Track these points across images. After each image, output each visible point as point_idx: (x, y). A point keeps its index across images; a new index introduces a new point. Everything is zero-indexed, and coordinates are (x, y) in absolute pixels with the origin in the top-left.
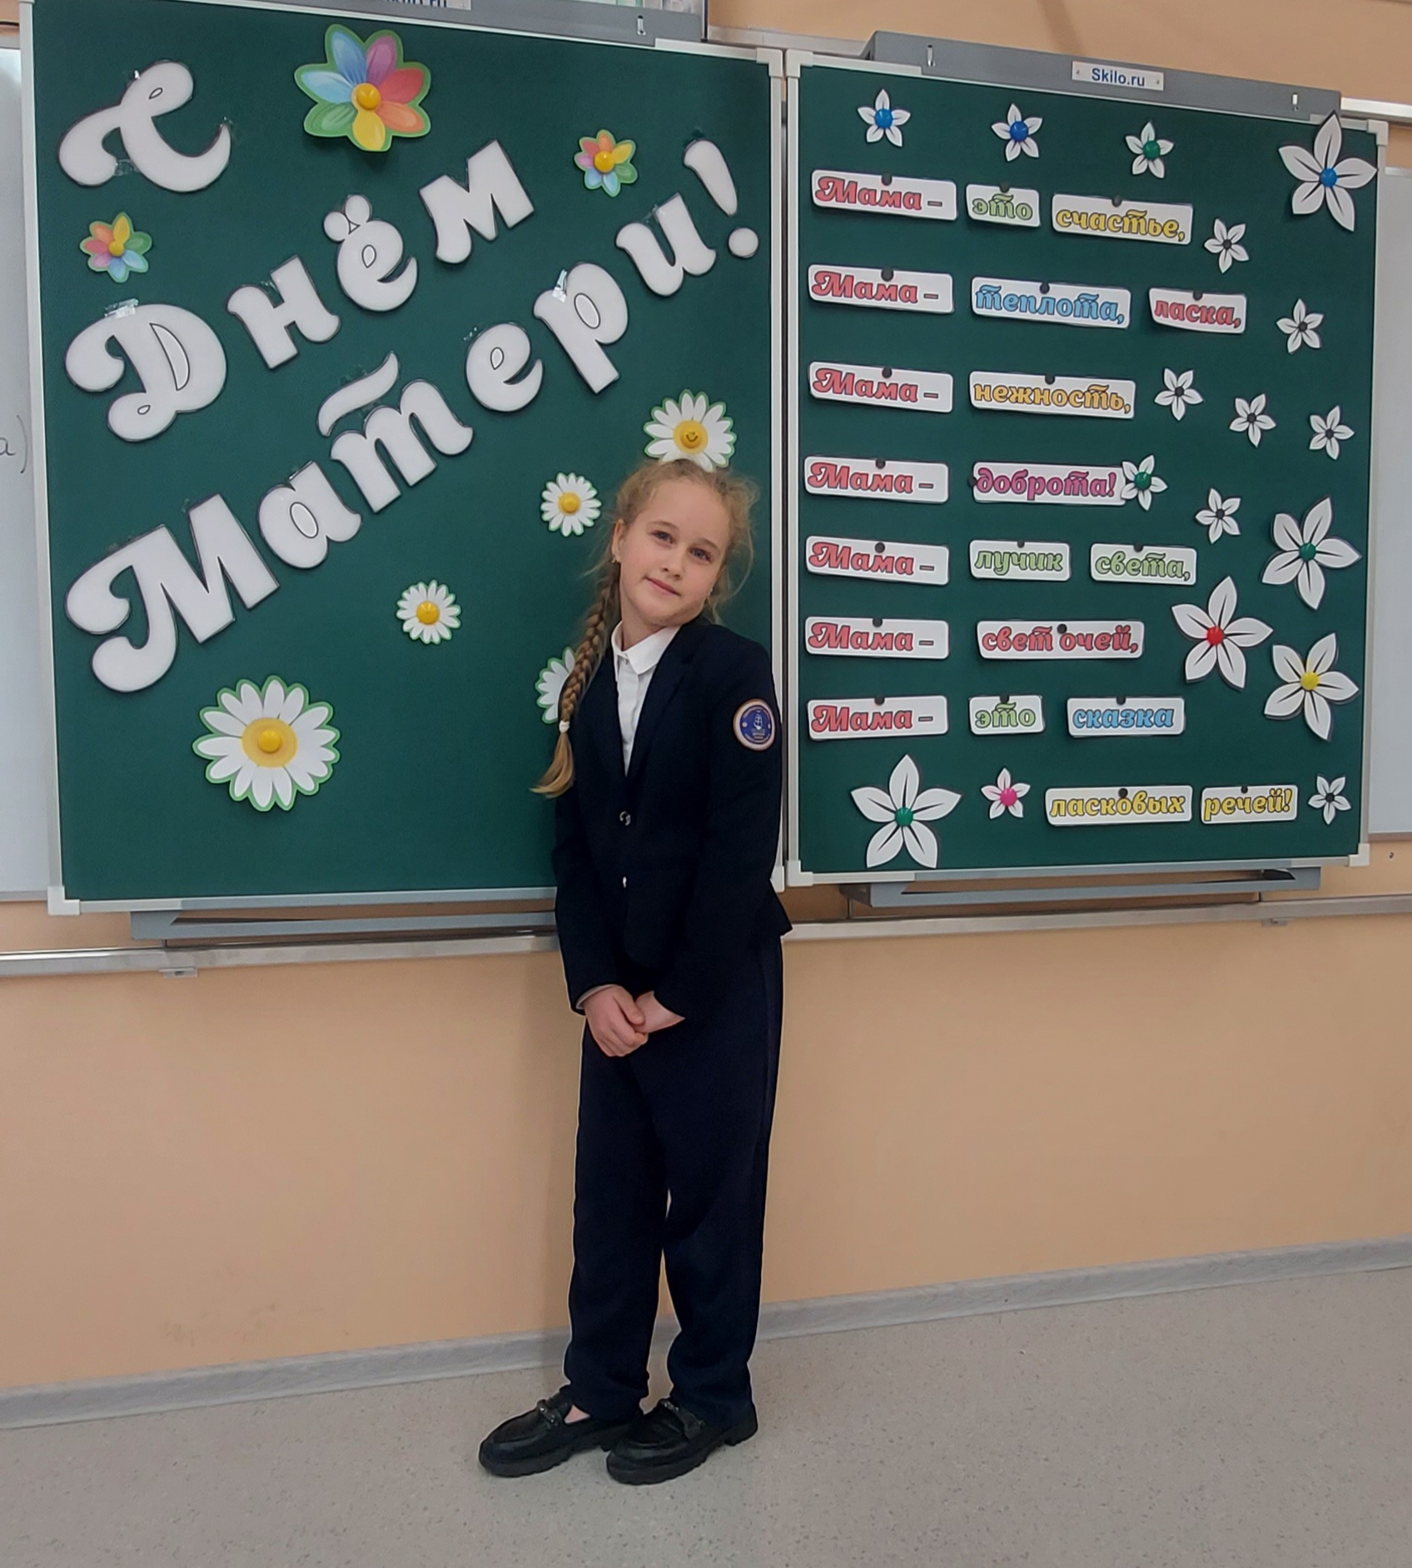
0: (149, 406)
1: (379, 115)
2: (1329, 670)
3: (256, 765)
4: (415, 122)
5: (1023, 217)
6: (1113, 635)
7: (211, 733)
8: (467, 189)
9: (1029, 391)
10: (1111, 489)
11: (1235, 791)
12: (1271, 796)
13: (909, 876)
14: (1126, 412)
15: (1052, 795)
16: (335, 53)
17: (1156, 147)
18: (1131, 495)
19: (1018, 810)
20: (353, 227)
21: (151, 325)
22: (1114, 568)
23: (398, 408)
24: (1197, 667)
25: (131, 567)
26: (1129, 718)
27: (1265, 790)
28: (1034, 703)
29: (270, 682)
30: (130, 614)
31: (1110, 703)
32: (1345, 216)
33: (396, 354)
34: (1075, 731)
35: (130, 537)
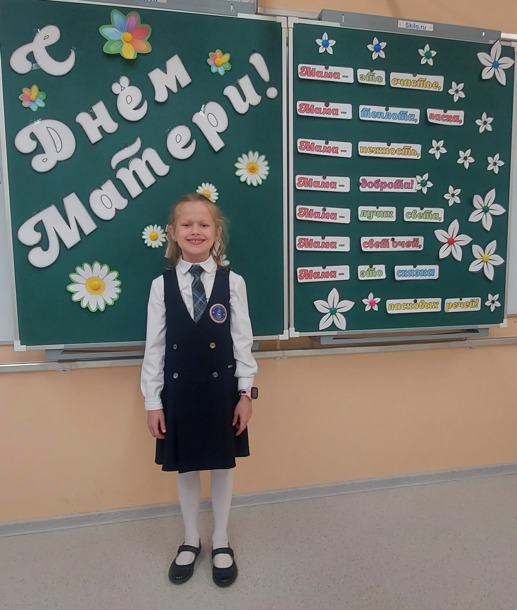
0: (47, 159)
1: (132, 45)
2: (493, 254)
3: (90, 295)
4: (145, 47)
5: (379, 82)
6: (412, 242)
7: (73, 282)
8: (166, 73)
9: (381, 149)
10: (412, 186)
11: (457, 300)
12: (471, 301)
13: (335, 333)
14: (418, 157)
15: (389, 302)
16: (114, 21)
17: (430, 54)
18: (419, 189)
19: (376, 308)
20: (123, 88)
21: (47, 127)
22: (412, 216)
23: (141, 158)
24: (443, 253)
25: (42, 220)
26: (418, 273)
27: (468, 299)
28: (382, 267)
29: (95, 263)
30: (42, 238)
31: (411, 267)
32: (502, 80)
33: (140, 138)
34: (397, 278)
35: (41, 209)
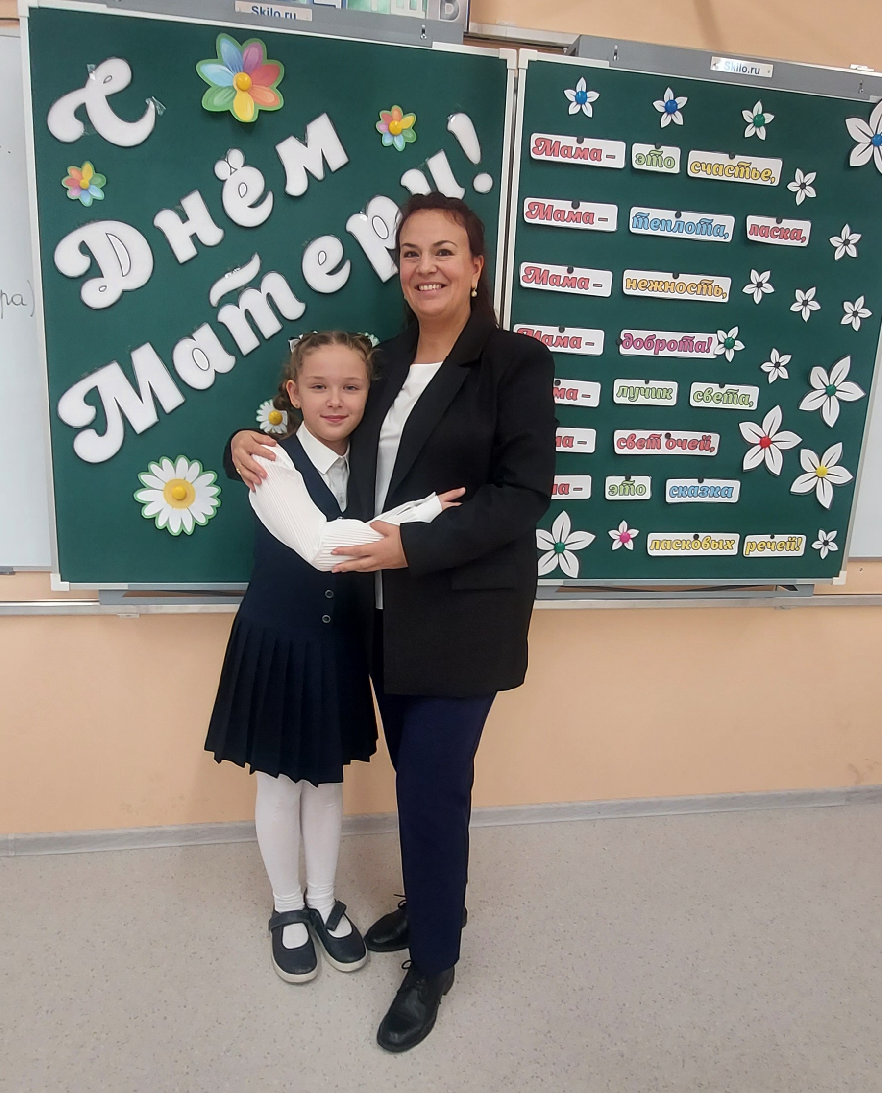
0: (106, 287)
1: (251, 95)
2: (835, 465)
3: (171, 507)
4: (273, 100)
5: (669, 167)
6: (699, 441)
7: (145, 487)
8: (306, 145)
9: (661, 283)
10: (708, 348)
11: (767, 538)
12: (789, 541)
13: (560, 582)
14: (723, 298)
15: (652, 536)
16: (222, 51)
17: (762, 118)
18: (721, 352)
19: (630, 546)
20: (233, 170)
21: (107, 234)
22: (705, 399)
23: (259, 289)
24: (750, 462)
25: (96, 387)
26: (704, 492)
27: (785, 538)
28: (646, 481)
29: (179, 458)
30: (96, 415)
31: (694, 482)
33: (258, 255)
34: (669, 499)
35: (95, 368)
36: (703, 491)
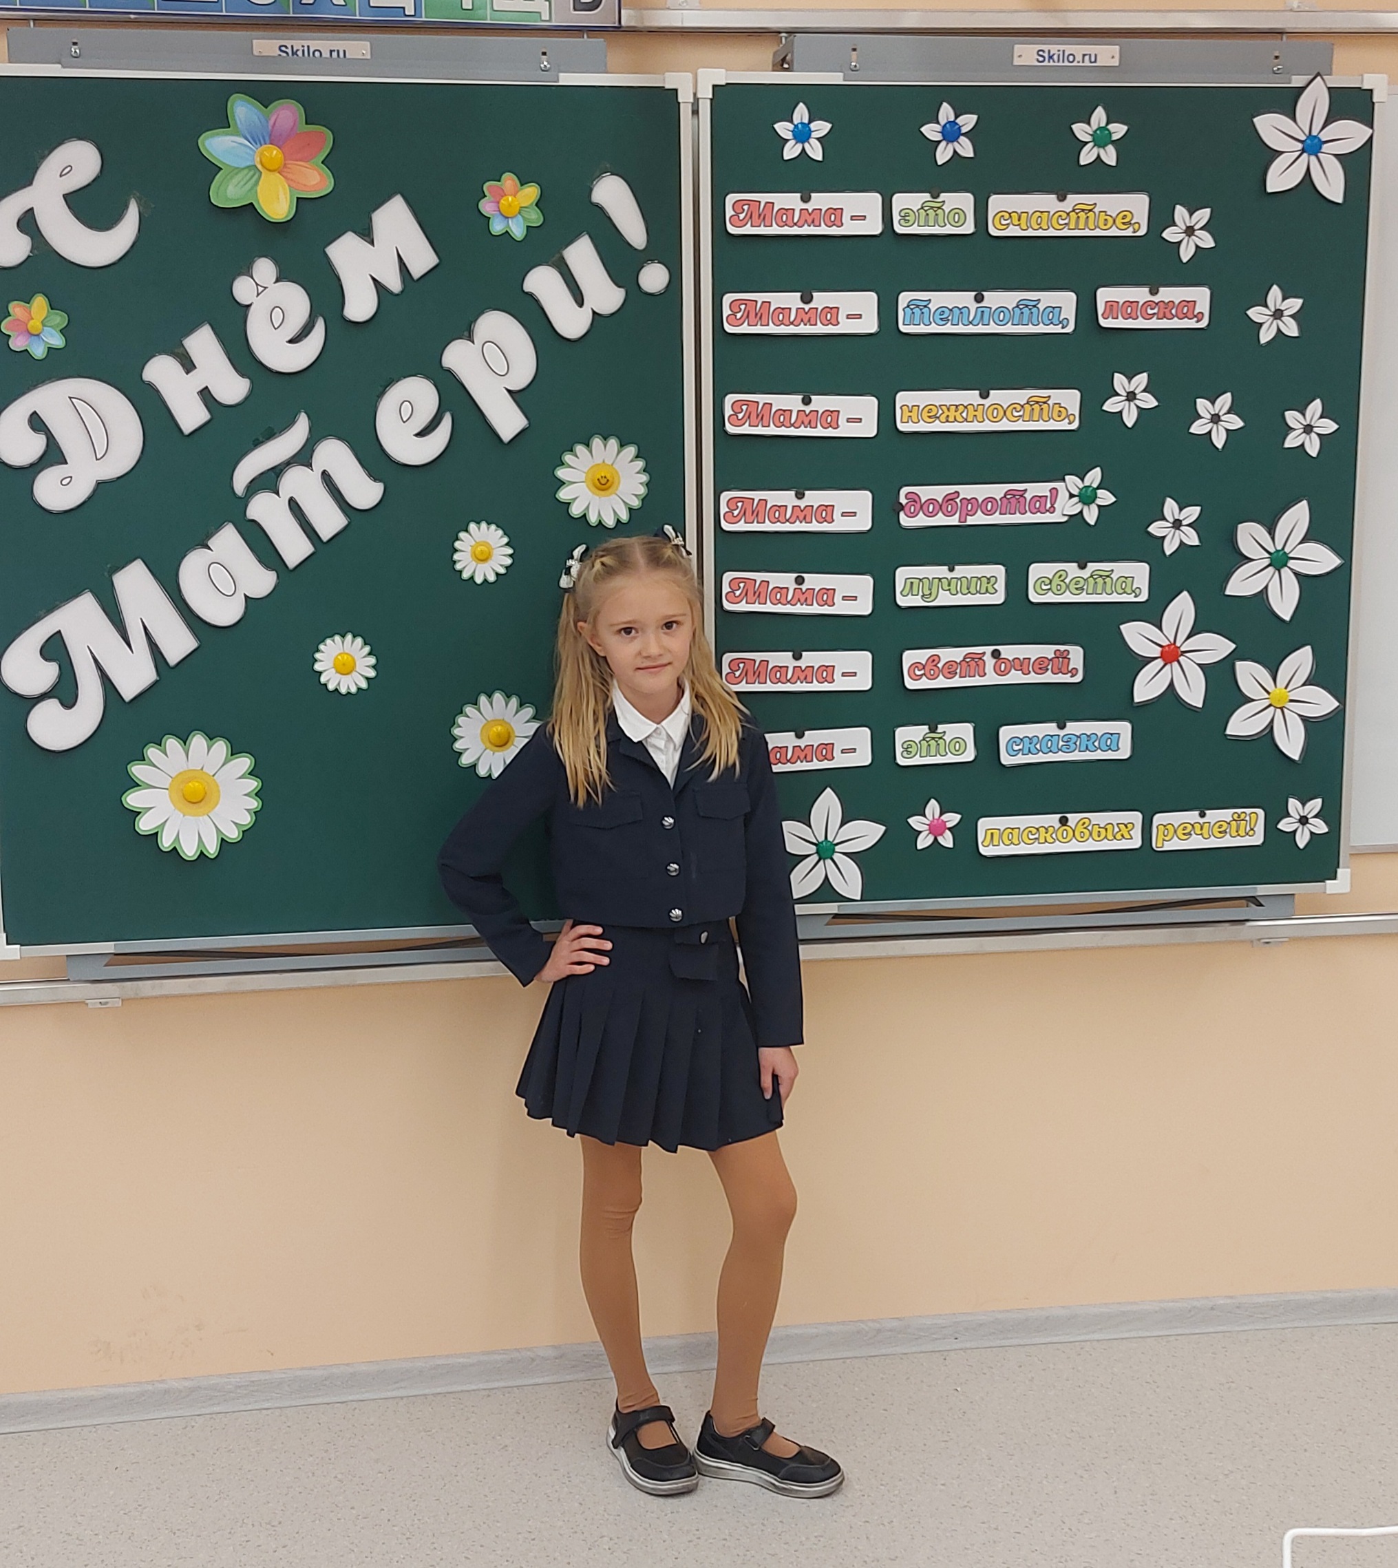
0: (71, 477)
1: (285, 177)
2: (1304, 685)
3: (182, 815)
4: (318, 181)
5: (956, 225)
6: (1051, 660)
7: (138, 785)
8: (372, 243)
9: (961, 408)
10: (1052, 506)
11: (1193, 816)
12: (1234, 820)
13: (833, 908)
14: (1070, 423)
15: (984, 824)
16: (236, 115)
17: (1107, 133)
18: (1075, 511)
19: (947, 841)
20: (261, 289)
21: (70, 398)
22: (1054, 589)
23: (309, 465)
24: (1146, 688)
25: (59, 632)
26: (1069, 744)
27: (1226, 814)
28: (965, 731)
29: (194, 736)
30: (60, 676)
31: (1051, 728)
32: (1332, 186)
33: (306, 413)
34: (1006, 760)
35: (58, 603)
36: (1067, 742)
